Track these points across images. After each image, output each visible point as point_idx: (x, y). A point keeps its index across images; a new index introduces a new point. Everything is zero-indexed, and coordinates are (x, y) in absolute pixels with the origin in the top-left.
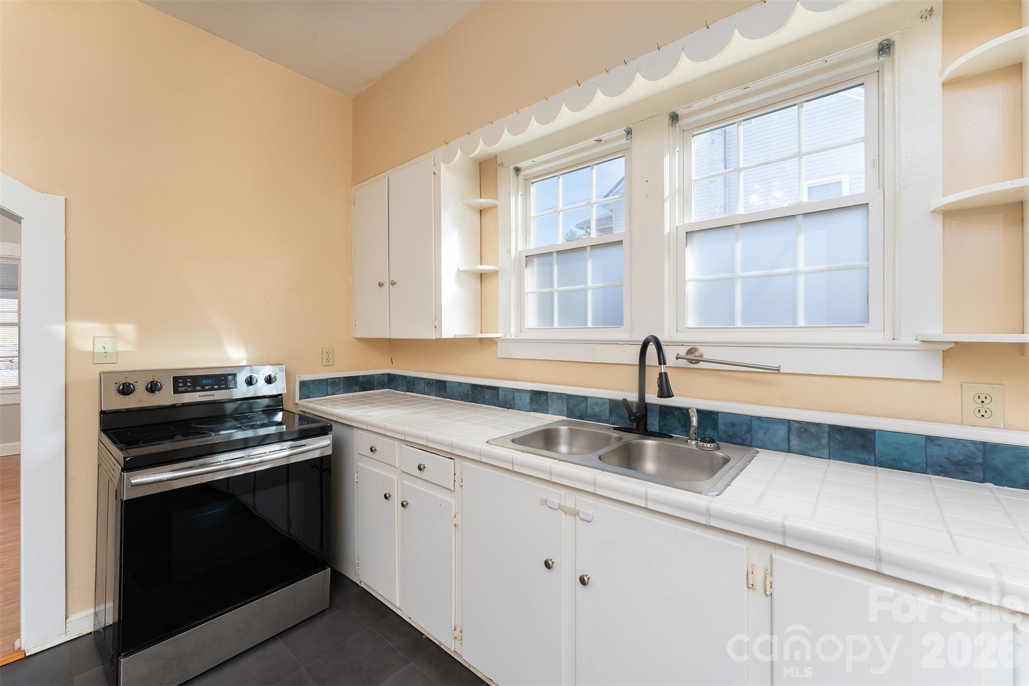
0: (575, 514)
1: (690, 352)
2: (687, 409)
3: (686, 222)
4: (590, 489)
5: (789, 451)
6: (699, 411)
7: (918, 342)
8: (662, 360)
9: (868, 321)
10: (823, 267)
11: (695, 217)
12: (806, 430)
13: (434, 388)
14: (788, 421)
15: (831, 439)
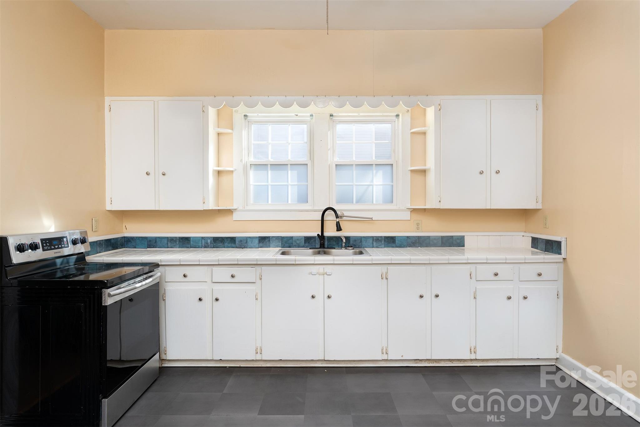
0: (324, 274)
2: (340, 237)
3: (336, 160)
5: (373, 247)
7: (405, 209)
8: (337, 217)
9: (393, 202)
12: (378, 239)
13: (178, 243)
14: (373, 237)
15: (385, 241)
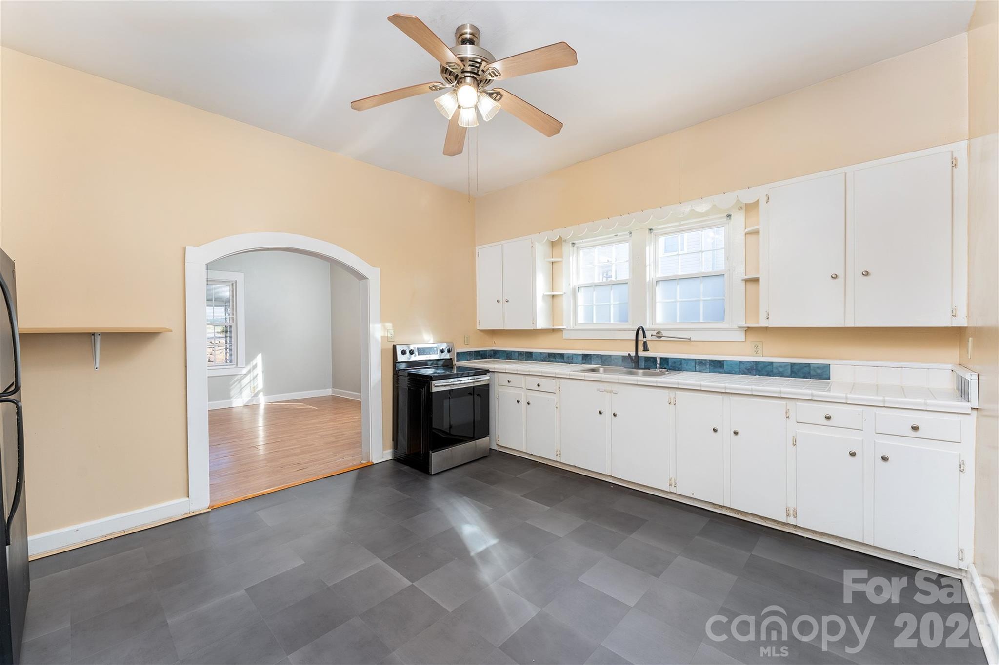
0: (611, 392)
1: (657, 333)
2: (656, 358)
3: (657, 276)
4: (617, 381)
5: (695, 371)
6: (661, 358)
7: (738, 327)
8: (645, 336)
9: (724, 319)
10: (709, 298)
11: (660, 275)
12: (702, 362)
13: (524, 356)
14: (695, 360)
15: (710, 365)
